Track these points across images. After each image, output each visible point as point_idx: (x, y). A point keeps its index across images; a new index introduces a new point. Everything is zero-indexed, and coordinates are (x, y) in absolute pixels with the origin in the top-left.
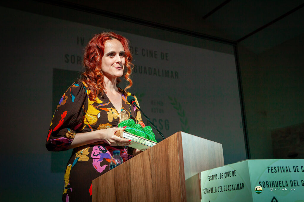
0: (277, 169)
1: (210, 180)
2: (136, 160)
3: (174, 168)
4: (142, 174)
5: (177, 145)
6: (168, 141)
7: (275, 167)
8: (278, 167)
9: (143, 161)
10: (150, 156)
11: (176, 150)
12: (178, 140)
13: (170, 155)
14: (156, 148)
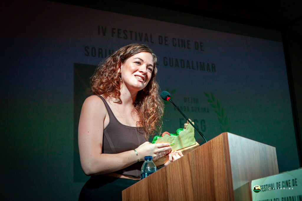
1: (263, 191)
2: (174, 166)
3: (219, 176)
4: (181, 183)
5: (222, 149)
6: (212, 144)
9: (182, 168)
10: (191, 162)
11: (221, 154)
12: (224, 142)
13: (214, 160)
14: (197, 152)
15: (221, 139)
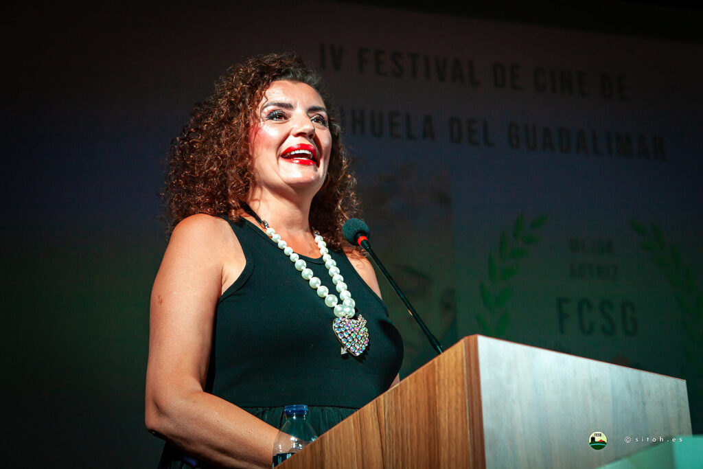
2: (341, 436)
9: (362, 441)
10: (383, 423)
11: (460, 400)
12: (469, 365)
13: (442, 419)
14: (401, 395)
15: (459, 355)
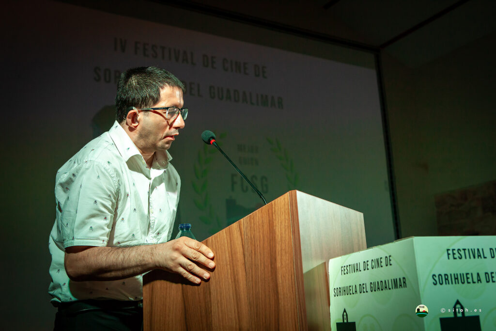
0: (462, 253)
1: (345, 274)
3: (284, 253)
4: (229, 263)
5: (289, 214)
6: (273, 206)
7: (459, 250)
8: (464, 250)
9: (231, 241)
10: (243, 233)
11: (287, 221)
12: (292, 205)
13: (277, 231)
14: (253, 219)
15: (286, 200)
